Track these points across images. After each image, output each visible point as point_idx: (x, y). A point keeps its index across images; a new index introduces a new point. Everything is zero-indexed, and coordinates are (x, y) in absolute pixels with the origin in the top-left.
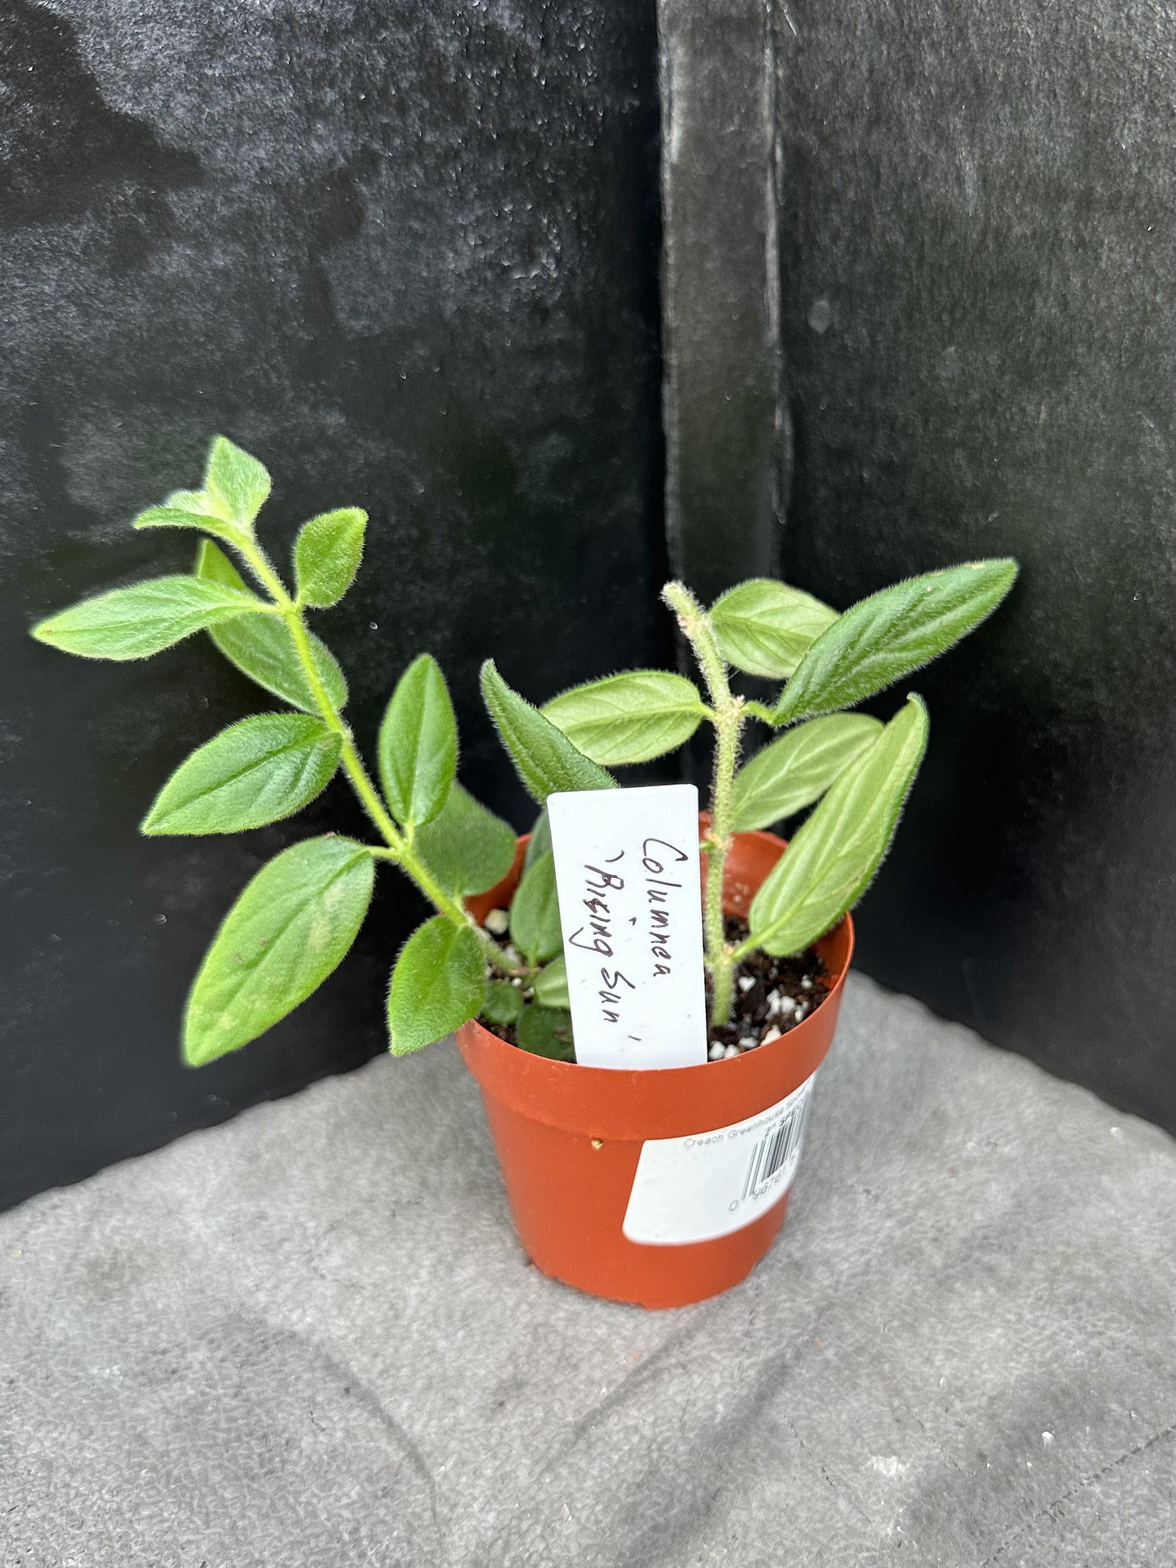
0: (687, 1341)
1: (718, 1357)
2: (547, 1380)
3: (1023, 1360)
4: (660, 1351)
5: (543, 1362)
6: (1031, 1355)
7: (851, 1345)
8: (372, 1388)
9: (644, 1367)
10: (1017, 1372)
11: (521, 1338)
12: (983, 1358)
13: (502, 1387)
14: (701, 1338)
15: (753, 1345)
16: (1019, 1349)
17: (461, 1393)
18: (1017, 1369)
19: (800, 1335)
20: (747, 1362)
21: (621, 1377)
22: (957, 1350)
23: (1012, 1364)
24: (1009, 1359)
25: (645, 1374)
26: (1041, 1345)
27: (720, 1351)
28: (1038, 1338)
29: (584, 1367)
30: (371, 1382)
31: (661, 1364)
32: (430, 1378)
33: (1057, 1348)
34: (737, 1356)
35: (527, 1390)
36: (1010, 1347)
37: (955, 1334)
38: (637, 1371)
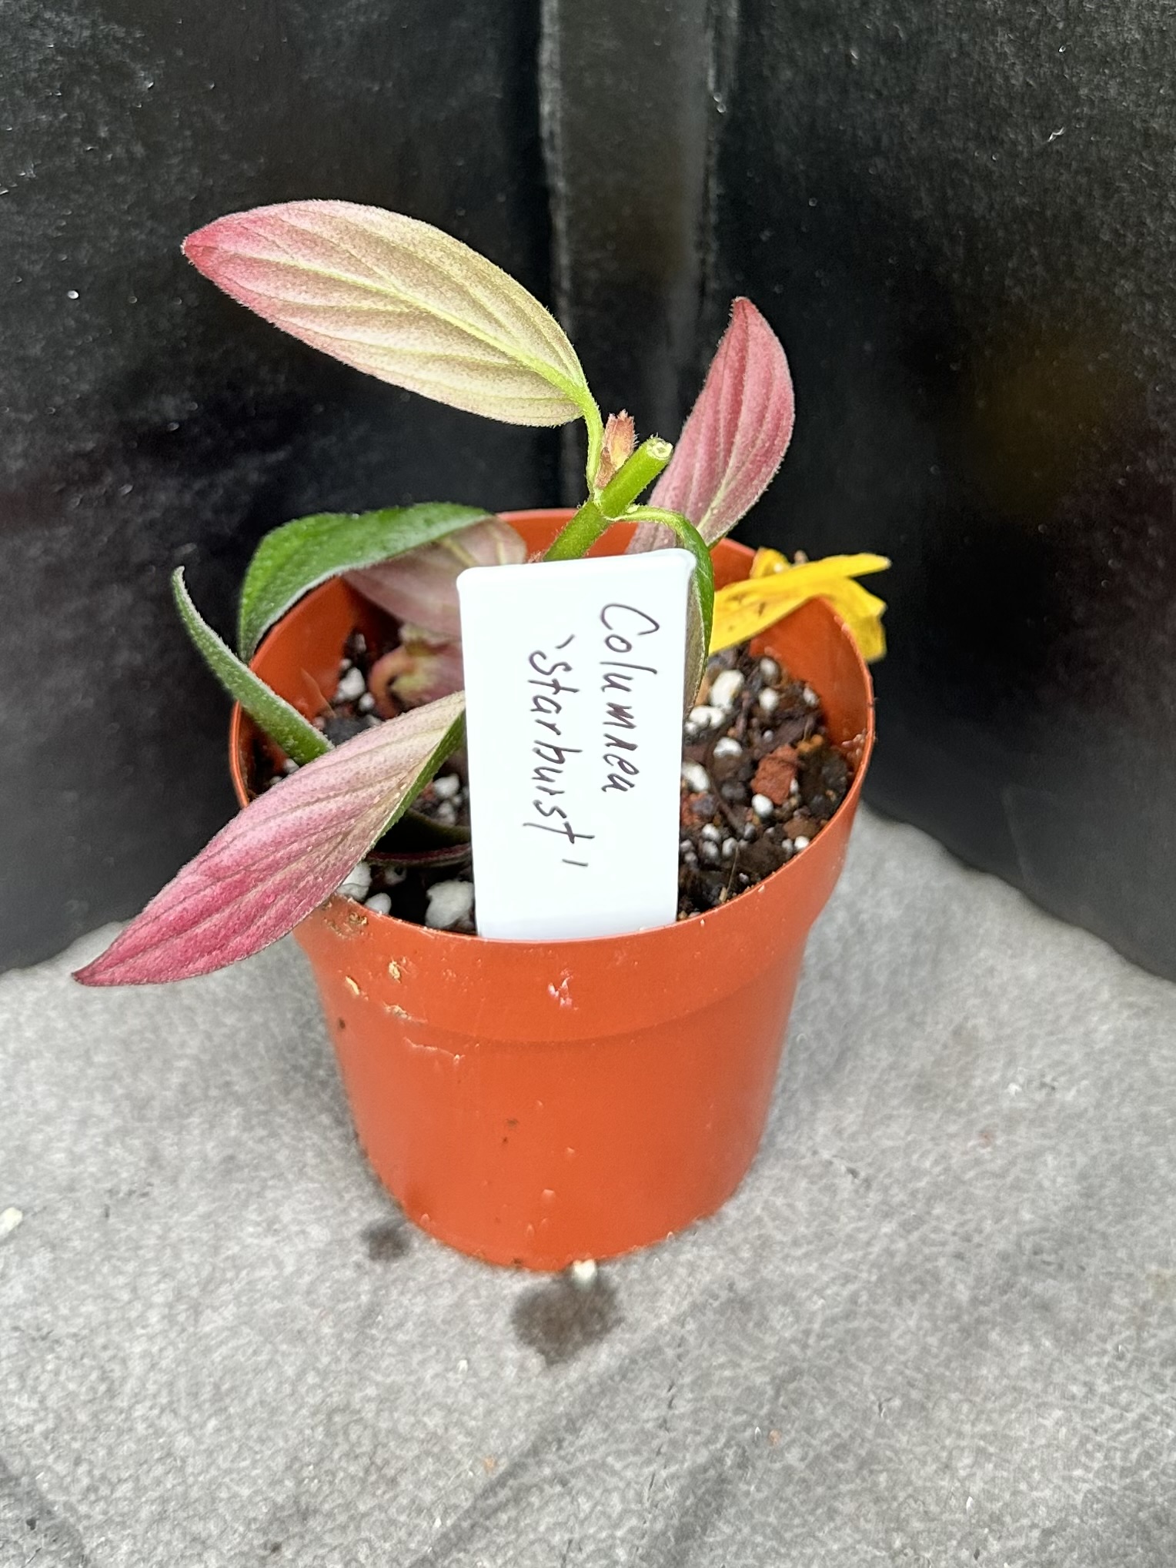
0: (569, 1438)
1: (618, 1466)
2: (347, 1506)
3: (1096, 1466)
4: (527, 1455)
5: (341, 1474)
6: (1106, 1458)
7: (827, 1442)
8: (72, 1520)
9: (502, 1482)
10: (1085, 1487)
11: (308, 1432)
12: (1034, 1462)
13: (276, 1517)
14: (590, 1432)
15: (673, 1443)
16: (1089, 1447)
17: (213, 1528)
18: (1086, 1480)
19: (748, 1425)
20: (664, 1473)
21: (465, 1501)
22: (992, 1450)
23: (1078, 1473)
24: (1071, 1462)
25: (503, 1494)
26: (1123, 1438)
27: (619, 1454)
28: (1119, 1426)
29: (406, 1483)
30: (69, 1507)
31: (526, 1479)
32: (164, 1500)
33: (1148, 1443)
34: (648, 1462)
35: (314, 1523)
36: (1075, 1443)
37: (989, 1421)
38: (491, 1489)
